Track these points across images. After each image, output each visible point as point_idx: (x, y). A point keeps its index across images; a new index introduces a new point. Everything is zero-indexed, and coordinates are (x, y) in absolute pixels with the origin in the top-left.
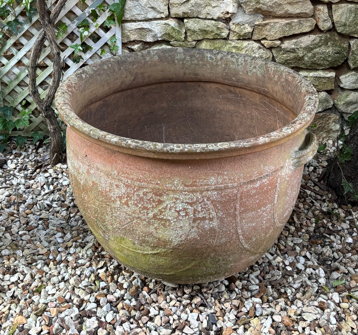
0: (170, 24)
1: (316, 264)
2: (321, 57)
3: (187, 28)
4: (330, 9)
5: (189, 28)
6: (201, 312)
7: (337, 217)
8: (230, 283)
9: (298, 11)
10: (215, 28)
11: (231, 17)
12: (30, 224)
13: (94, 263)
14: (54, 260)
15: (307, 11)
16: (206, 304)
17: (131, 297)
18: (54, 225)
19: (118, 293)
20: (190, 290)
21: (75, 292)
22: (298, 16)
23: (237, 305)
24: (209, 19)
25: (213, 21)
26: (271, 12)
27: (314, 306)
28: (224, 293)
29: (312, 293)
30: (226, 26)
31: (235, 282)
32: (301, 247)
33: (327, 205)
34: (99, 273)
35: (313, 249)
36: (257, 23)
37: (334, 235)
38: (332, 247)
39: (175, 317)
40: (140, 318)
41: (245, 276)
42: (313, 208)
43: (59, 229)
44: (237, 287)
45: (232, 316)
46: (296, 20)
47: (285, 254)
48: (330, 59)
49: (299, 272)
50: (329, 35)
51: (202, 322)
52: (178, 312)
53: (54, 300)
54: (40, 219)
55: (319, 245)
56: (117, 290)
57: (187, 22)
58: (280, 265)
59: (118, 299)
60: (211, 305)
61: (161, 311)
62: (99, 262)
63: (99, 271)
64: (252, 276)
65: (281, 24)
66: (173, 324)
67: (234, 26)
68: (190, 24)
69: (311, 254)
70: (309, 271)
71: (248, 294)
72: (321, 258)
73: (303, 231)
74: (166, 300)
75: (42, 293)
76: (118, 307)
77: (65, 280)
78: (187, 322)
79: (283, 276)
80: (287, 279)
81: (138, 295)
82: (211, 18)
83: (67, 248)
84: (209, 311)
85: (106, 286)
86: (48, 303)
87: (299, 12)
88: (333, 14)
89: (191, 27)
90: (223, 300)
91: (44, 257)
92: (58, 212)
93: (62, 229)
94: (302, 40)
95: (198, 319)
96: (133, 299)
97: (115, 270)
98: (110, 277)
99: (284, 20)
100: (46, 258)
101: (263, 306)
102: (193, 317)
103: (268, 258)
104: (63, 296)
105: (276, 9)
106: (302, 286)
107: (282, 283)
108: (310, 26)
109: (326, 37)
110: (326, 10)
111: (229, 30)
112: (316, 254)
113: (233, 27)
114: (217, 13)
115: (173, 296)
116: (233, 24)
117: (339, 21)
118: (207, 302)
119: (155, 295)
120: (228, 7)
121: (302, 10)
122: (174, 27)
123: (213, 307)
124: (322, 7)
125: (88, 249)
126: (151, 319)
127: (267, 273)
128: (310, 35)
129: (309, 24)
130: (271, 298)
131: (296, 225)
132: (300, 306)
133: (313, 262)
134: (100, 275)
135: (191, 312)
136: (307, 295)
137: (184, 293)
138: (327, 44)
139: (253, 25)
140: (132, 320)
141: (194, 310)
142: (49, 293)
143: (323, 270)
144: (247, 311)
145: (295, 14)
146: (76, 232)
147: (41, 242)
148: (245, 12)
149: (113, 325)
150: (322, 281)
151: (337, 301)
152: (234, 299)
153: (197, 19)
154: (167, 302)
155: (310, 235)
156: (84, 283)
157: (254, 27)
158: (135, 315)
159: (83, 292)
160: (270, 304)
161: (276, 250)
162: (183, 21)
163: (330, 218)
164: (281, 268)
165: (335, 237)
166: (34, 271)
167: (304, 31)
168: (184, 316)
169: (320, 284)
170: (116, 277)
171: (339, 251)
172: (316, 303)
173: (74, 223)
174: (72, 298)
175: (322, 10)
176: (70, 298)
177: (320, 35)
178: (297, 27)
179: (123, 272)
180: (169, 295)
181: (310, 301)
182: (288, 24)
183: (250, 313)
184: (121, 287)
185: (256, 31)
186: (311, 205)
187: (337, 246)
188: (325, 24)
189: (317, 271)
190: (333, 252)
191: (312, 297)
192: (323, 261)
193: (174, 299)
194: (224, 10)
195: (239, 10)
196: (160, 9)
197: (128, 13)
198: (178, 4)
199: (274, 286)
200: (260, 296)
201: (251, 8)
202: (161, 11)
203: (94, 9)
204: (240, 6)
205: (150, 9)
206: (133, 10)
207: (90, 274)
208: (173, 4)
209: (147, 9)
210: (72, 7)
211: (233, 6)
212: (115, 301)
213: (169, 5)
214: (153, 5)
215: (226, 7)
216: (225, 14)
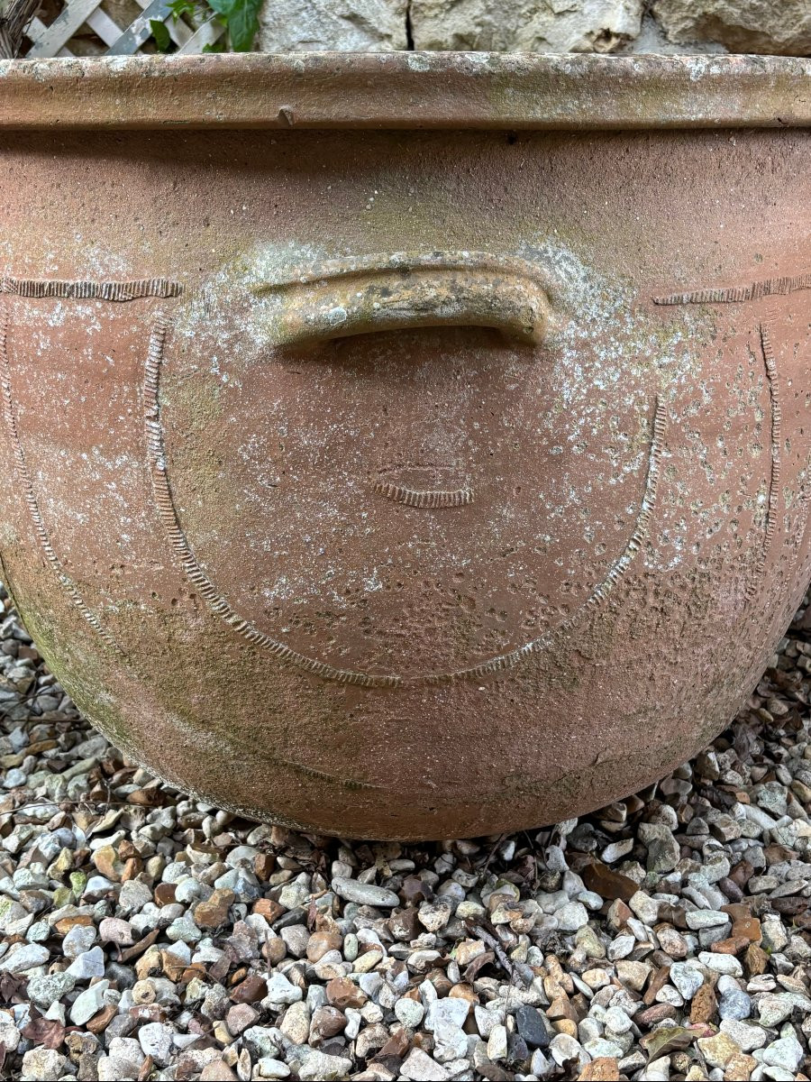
6: (484, 999)
8: (608, 900)
13: (80, 816)
16: (508, 966)
17: (198, 934)
19: (149, 916)
20: (441, 917)
23: (640, 983)
28: (581, 935)
31: (631, 896)
34: (93, 851)
39: (372, 1012)
40: (222, 1014)
41: (670, 878)
44: (636, 917)
45: (618, 1019)
51: (485, 1039)
52: (386, 995)
56: (151, 905)
59: (138, 935)
60: (529, 973)
61: (311, 987)
62: (101, 813)
63: (98, 844)
64: (702, 880)
66: (360, 1038)
71: (683, 940)
74: (341, 949)
76: (139, 965)
78: (419, 1035)
81: (229, 929)
84: (517, 996)
85: (107, 891)
90: (578, 956)
95: (469, 1025)
96: (208, 941)
97: (156, 842)
98: (130, 862)
101: (750, 986)
102: (446, 1016)
103: (758, 823)
105: (771, 23)
114: (572, 36)
115: (371, 936)
118: (511, 961)
119: (299, 931)
120: (609, 14)
123: (538, 981)
125: (74, 776)
126: (268, 1018)
127: (759, 872)
130: (780, 960)
134: (94, 858)
135: (442, 993)
137: (419, 928)
140: (186, 1018)
141: (456, 990)
144: (679, 1003)
146: (43, 727)
148: (665, 37)
149: (100, 1032)
152: (626, 958)
154: (344, 959)
156: (24, 877)
158: (203, 1000)
159: (8, 907)
160: (781, 978)
161: (789, 801)
168: (408, 1010)
170: (153, 863)
173: (44, 702)
179: (190, 849)
180: (355, 930)
183: (694, 1011)
184: (164, 895)
193: (373, 947)
194: (594, 22)
195: (647, 29)
196: (381, 23)
197: (271, 40)
198: (441, 6)
199: (793, 915)
200: (734, 948)
201: (687, 18)
202: (383, 30)
203: (160, 18)
204: (648, 14)
205: (345, 25)
206: (289, 27)
207: (55, 850)
208: (422, 8)
209: (335, 23)
210: (88, 13)
211: (627, 9)
212: (131, 942)
213: (411, 13)
214: (354, 8)
215: (603, 13)
216: (599, 37)
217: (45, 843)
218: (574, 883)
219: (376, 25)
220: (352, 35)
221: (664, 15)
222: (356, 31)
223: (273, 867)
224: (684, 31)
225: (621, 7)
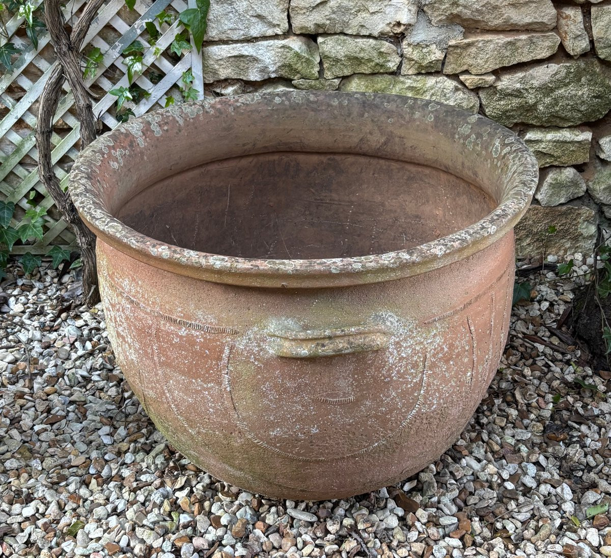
0: (292, 47)
1: (557, 477)
2: (568, 105)
3: (323, 54)
4: (587, 14)
5: (326, 54)
7: (592, 391)
8: (407, 511)
9: (528, 20)
10: (375, 54)
11: (406, 33)
12: (53, 412)
13: (168, 480)
14: (98, 476)
15: (545, 21)
16: (367, 551)
17: (235, 541)
18: (95, 414)
19: (213, 534)
20: (337, 527)
21: (137, 534)
22: (528, 29)
23: (421, 552)
24: (364, 36)
25: (371, 40)
26: (477, 22)
27: (554, 552)
28: (395, 531)
29: (551, 530)
30: (395, 48)
31: (417, 510)
32: (528, 445)
33: (573, 371)
34: (177, 498)
35: (550, 450)
36: (452, 42)
37: (587, 425)
38: (583, 446)
41: (433, 500)
42: (549, 376)
43: (104, 420)
44: (419, 521)
46: (524, 37)
47: (501, 459)
48: (583, 108)
49: (527, 491)
50: (583, 64)
53: (100, 549)
54: (71, 403)
55: (561, 443)
56: (211, 528)
57: (324, 42)
58: (493, 480)
59: (212, 544)
60: (375, 553)
62: (177, 477)
63: (178, 494)
64: (446, 500)
65: (497, 43)
67: (410, 49)
68: (328, 45)
69: (547, 458)
70: (545, 489)
71: (438, 532)
72: (565, 465)
73: (532, 416)
74: (296, 545)
75: (79, 537)
77: (119, 511)
79: (500, 500)
80: (506, 504)
81: (248, 537)
82: (367, 34)
83: (119, 454)
85: (190, 522)
86: (90, 554)
87: (530, 21)
88: (593, 25)
89: (330, 52)
90: (395, 543)
91: (80, 472)
92: (102, 389)
93: (110, 420)
94: (535, 74)
96: (239, 544)
97: (205, 493)
98: (197, 505)
99: (501, 36)
100: (84, 472)
101: (465, 553)
103: (471, 468)
104: (116, 540)
105: (487, 17)
106: (533, 516)
107: (497, 511)
108: (549, 47)
109: (579, 67)
110: (580, 18)
111: (402, 56)
112: (555, 458)
113: (407, 51)
114: (379, 25)
115: (308, 538)
116: (409, 45)
117: (602, 38)
118: (368, 548)
119: (277, 535)
120: (400, 13)
121: (535, 18)
122: (299, 51)
123: (379, 557)
124: (573, 12)
125: (157, 455)
127: (471, 494)
128: (550, 65)
129: (548, 43)
130: (479, 540)
131: (519, 408)
132: (532, 552)
133: (551, 474)
134: (179, 502)
136: (543, 533)
137: (327, 532)
138: (579, 80)
139: (445, 46)
142: (90, 536)
143: (569, 488)
145: (523, 26)
146: (134, 424)
147: (73, 443)
148: (430, 23)
150: (568, 507)
151: (595, 544)
152: (415, 541)
153: (342, 37)
154: (298, 549)
155: (544, 424)
156: (152, 517)
157: (448, 51)
159: (150, 534)
160: (478, 548)
161: (486, 452)
162: (315, 41)
163: (579, 393)
164: (495, 486)
165: (589, 428)
166: (63, 496)
167: (539, 57)
169: (565, 512)
170: (207, 504)
171: (597, 452)
172: (559, 548)
173: (130, 409)
174: (132, 545)
175: (572, 17)
176: (128, 545)
177: (568, 64)
178: (526, 50)
179: (220, 495)
180: (300, 535)
181: (548, 544)
182: (510, 43)
184: (215, 522)
185: (451, 58)
186: (546, 370)
187: (593, 443)
188: (577, 43)
189: (559, 490)
190: (586, 455)
191: (551, 537)
192: (568, 472)
193: (310, 543)
194: (392, 18)
195: (420, 19)
196: (274, 18)
197: (213, 28)
198: (307, 9)
199: (484, 516)
200: (459, 536)
201: (442, 15)
202: (275, 22)
203: (150, 20)
204: (421, 10)
205: (254, 20)
206: (222, 21)
207: (161, 500)
208: (297, 9)
209: (248, 20)
210: (110, 18)
211: (409, 10)
212: (208, 548)
213: (290, 11)
214: (259, 12)
215: (396, 13)
216: (394, 25)
217: (156, 497)
218: (392, 504)
219: (272, 20)
220: (258, 25)
221: (430, 12)
222: (260, 22)
223: (260, 505)
224: (440, 21)
225: (406, 10)
